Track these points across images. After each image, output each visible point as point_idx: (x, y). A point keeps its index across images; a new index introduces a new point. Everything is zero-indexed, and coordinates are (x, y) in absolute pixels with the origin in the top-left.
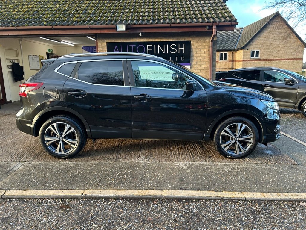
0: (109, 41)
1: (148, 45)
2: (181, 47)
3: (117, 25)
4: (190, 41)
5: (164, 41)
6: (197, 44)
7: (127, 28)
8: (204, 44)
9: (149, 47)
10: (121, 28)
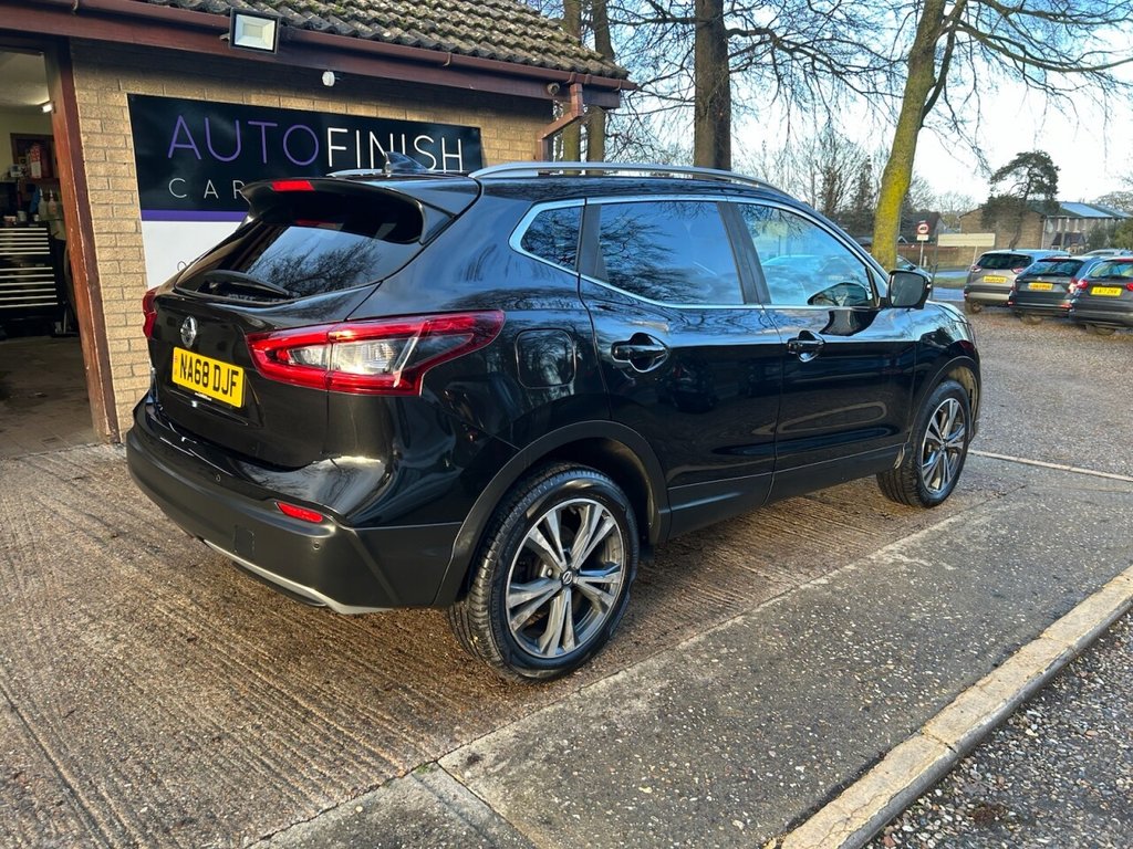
0: (142, 89)
1: (330, 130)
2: (452, 148)
3: (239, 16)
4: (478, 129)
5: (391, 117)
6: (498, 144)
7: (284, 39)
8: (519, 143)
9: (337, 139)
10: (257, 35)
